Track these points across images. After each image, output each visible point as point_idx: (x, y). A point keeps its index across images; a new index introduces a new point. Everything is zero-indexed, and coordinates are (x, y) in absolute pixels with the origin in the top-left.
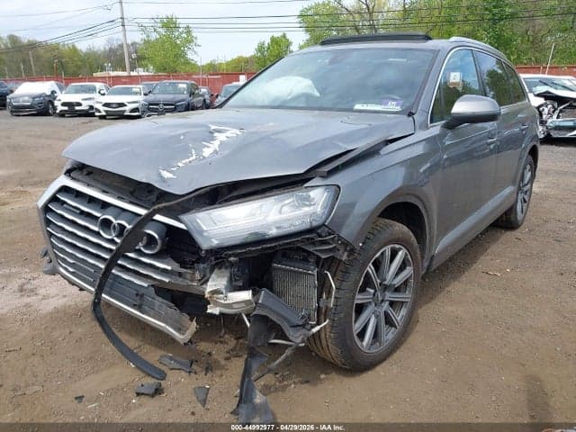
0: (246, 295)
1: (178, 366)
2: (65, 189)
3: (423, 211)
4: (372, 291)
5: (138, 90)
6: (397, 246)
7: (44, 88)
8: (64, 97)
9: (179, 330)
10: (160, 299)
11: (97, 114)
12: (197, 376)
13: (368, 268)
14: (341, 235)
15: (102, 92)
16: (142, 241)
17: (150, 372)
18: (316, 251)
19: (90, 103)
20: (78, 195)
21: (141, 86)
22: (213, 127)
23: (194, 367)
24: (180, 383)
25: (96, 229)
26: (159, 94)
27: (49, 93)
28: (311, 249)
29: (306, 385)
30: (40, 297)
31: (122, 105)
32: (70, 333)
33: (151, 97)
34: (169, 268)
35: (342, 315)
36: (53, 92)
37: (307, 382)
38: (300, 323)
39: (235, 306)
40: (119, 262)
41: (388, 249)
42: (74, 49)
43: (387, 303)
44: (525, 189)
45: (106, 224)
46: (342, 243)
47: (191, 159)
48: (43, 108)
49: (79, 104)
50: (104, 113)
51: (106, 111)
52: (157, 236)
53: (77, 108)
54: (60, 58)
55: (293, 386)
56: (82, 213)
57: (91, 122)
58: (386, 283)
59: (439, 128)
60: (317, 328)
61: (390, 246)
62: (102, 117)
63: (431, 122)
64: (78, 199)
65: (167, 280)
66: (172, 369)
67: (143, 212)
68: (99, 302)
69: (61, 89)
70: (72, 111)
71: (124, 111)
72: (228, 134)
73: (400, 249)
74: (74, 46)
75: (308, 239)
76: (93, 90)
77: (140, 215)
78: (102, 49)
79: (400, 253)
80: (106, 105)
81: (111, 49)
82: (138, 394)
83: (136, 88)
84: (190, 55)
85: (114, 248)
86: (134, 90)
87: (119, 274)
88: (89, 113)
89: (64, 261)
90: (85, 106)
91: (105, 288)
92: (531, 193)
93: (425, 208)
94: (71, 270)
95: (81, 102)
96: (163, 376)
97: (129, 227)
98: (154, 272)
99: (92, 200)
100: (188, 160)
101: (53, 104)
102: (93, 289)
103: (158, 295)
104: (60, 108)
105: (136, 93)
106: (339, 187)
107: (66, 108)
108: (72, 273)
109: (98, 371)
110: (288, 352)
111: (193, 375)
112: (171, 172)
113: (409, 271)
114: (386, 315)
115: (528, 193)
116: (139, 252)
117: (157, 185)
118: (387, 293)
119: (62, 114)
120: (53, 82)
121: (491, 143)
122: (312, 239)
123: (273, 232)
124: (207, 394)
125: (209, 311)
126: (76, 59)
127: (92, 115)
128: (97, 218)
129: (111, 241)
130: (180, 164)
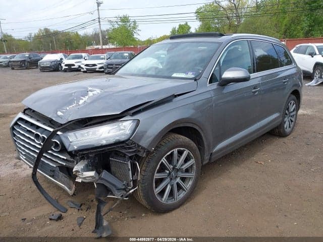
0: (92, 173)
1: (74, 206)
2: (21, 119)
3: (200, 130)
4: (168, 172)
5: (103, 57)
6: (182, 149)
7: (56, 57)
8: (66, 61)
9: (69, 188)
10: (61, 173)
11: (82, 70)
12: (82, 212)
13: (162, 160)
14: (140, 144)
15: (86, 58)
16: (53, 145)
17: (60, 209)
18: (127, 152)
19: (79, 64)
20: (27, 122)
21: (105, 55)
22: (90, 89)
23: (82, 207)
24: (73, 215)
25: (33, 138)
26: (114, 59)
27: (59, 59)
28: (124, 151)
29: (134, 219)
30: (22, 169)
31: (94, 65)
32: (30, 187)
33: (109, 61)
34: (65, 158)
35: (146, 184)
36: (61, 59)
37: (134, 217)
38: (123, 188)
39: (87, 179)
40: (44, 155)
41: (175, 151)
42: (77, 35)
43: (179, 178)
44: (292, 114)
45: (37, 136)
46: (142, 148)
47: (73, 105)
48: (56, 67)
49: (74, 65)
50: (85, 70)
51: (86, 69)
52: (59, 143)
53: (73, 67)
54: (69, 39)
55: (126, 219)
56: (28, 131)
57: (78, 74)
58: (177, 167)
59: (216, 85)
60: (133, 190)
61: (177, 149)
62: (85, 72)
63: (209, 83)
64: (26, 124)
65: (65, 164)
66: (71, 207)
67: (52, 130)
68: (36, 173)
69: (66, 57)
70: (70, 69)
71: (96, 68)
72: (95, 92)
73: (185, 150)
74: (77, 33)
75: (121, 146)
76: (81, 57)
77: (50, 132)
78: (91, 34)
79: (185, 152)
80: (87, 65)
81: (95, 34)
82: (51, 219)
83: (102, 56)
84: (135, 36)
85: (40, 147)
86: (102, 57)
87: (44, 160)
88: (78, 70)
89: (21, 153)
90: (76, 66)
91: (39, 167)
92: (296, 116)
93: (201, 128)
94: (24, 157)
95: (75, 64)
96: (66, 211)
97: (46, 137)
98: (59, 160)
99: (32, 125)
100: (72, 106)
101: (61, 65)
102: (32, 166)
103: (61, 171)
104: (64, 67)
105: (102, 59)
106: (139, 120)
107: (67, 67)
108: (25, 159)
109: (36, 207)
110: (118, 202)
111: (80, 211)
112: (62, 112)
113: (192, 161)
114: (178, 184)
115: (295, 116)
116: (52, 150)
117: (54, 119)
118: (179, 173)
119: (65, 71)
120: (61, 54)
121: (256, 91)
122: (123, 146)
123: (104, 142)
124: (83, 221)
125: (76, 180)
126: (78, 40)
127: (80, 71)
128: (34, 133)
129: (40, 144)
130: (68, 108)
